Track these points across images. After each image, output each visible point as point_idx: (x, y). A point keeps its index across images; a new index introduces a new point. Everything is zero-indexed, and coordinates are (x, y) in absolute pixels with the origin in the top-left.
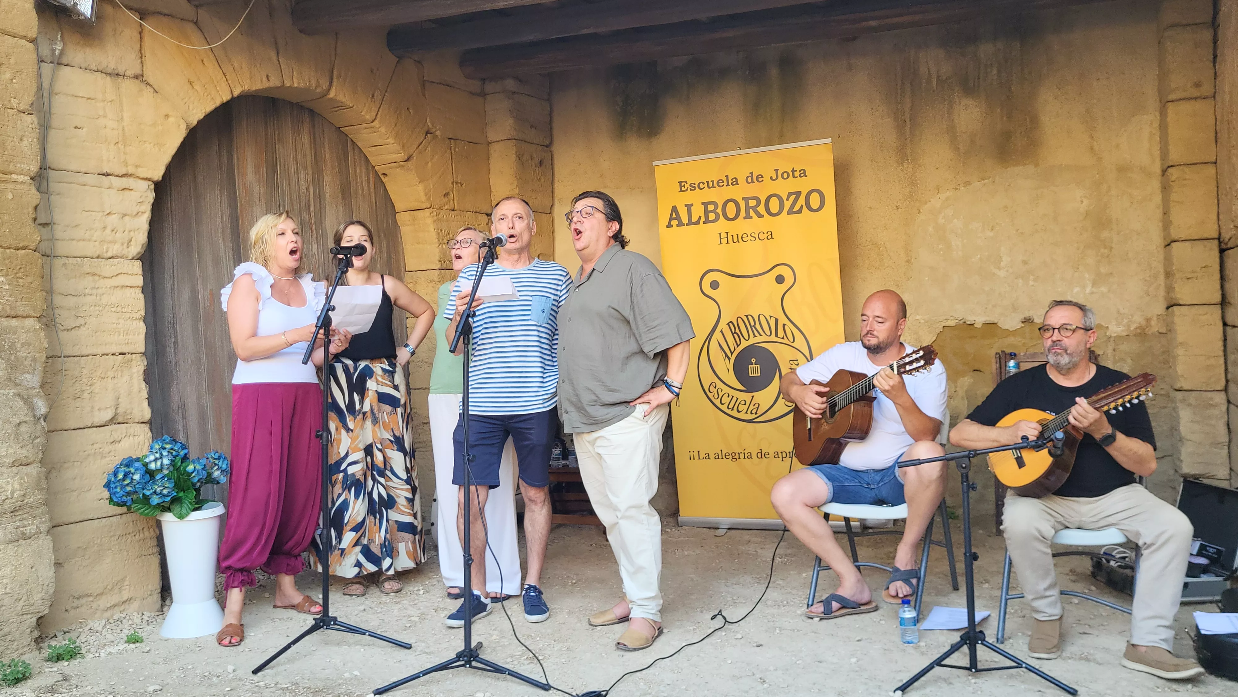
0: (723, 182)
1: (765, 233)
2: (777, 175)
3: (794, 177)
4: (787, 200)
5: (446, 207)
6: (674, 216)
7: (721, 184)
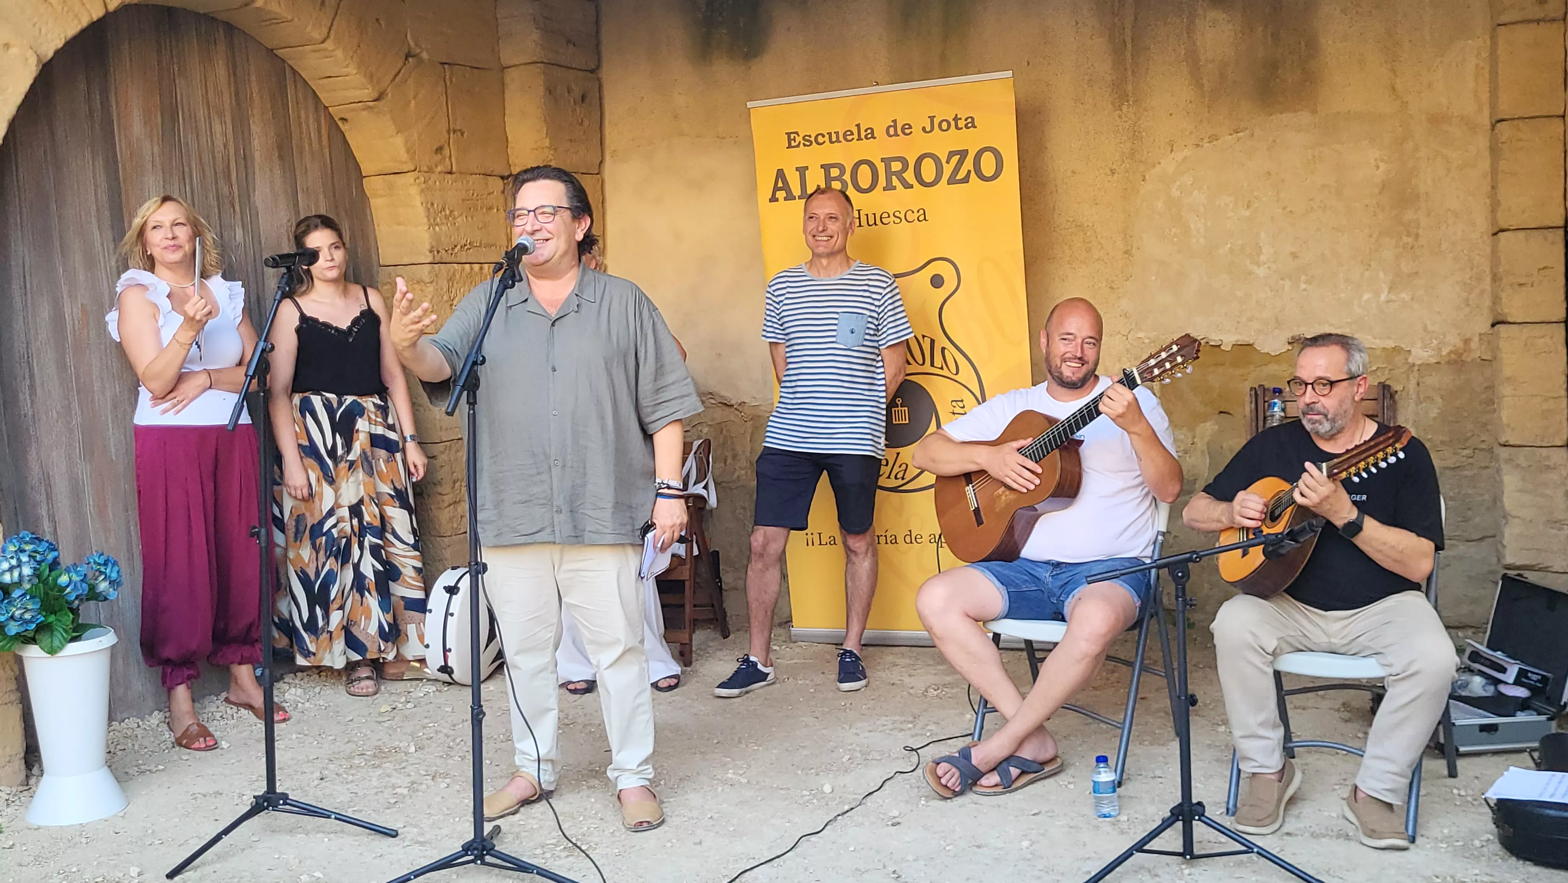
0: (852, 134)
1: (916, 212)
2: (933, 125)
3: (957, 128)
4: (948, 162)
5: (439, 169)
6: (780, 184)
7: (849, 138)
